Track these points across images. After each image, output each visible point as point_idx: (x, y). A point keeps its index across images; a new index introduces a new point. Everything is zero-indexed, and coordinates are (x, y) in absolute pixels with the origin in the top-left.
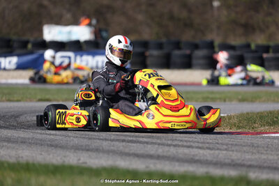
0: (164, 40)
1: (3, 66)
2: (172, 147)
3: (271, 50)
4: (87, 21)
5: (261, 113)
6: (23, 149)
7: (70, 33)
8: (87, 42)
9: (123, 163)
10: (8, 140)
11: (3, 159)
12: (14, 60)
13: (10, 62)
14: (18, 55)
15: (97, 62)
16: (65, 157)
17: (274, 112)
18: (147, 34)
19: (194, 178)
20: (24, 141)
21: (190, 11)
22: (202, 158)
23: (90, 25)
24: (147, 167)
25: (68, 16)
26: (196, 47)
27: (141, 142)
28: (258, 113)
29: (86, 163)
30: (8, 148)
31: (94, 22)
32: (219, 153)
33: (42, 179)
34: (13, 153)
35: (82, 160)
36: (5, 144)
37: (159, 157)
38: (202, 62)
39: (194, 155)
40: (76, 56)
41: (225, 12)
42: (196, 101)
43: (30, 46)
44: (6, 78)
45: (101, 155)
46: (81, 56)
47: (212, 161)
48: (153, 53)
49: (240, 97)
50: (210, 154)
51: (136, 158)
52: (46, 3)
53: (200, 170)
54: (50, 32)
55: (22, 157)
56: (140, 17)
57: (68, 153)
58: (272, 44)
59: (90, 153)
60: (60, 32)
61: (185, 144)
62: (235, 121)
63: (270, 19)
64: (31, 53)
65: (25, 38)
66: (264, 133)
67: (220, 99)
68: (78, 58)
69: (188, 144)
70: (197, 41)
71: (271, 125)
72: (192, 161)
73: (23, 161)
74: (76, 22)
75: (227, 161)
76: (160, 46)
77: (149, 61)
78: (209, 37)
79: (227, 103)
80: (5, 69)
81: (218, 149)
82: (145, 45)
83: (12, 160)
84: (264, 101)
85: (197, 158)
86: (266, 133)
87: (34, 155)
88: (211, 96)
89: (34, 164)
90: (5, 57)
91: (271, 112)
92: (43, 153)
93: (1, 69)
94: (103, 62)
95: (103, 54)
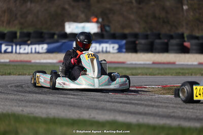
0: (149, 33)
4: (95, 20)
6: (51, 108)
7: (83, 27)
8: (95, 34)
9: (121, 118)
10: (41, 102)
11: (37, 115)
13: (42, 48)
14: (48, 43)
15: (103, 48)
16: (80, 113)
18: (137, 28)
19: (170, 128)
20: (52, 103)
21: (167, 12)
23: (97, 22)
24: (138, 121)
25: (82, 16)
26: (171, 37)
27: (133, 104)
29: (94, 118)
30: (41, 107)
31: (100, 20)
32: (187, 111)
33: (64, 129)
34: (44, 111)
35: (92, 116)
36: (39, 104)
37: (146, 114)
38: (176, 48)
39: (170, 113)
41: (192, 14)
42: (172, 75)
43: (56, 37)
44: (40, 60)
45: (105, 112)
47: (182, 117)
48: (142, 42)
49: (202, 72)
50: (181, 112)
51: (130, 115)
52: (67, 6)
53: (175, 123)
54: (69, 27)
55: (51, 114)
56: (132, 17)
57: (82, 111)
59: (98, 111)
60: (77, 27)
61: (164, 105)
64: (57, 42)
65: (52, 31)
67: (188, 73)
69: (166, 105)
70: (172, 33)
72: (169, 117)
73: (51, 116)
74: (88, 20)
75: (193, 116)
76: (146, 37)
77: (138, 48)
78: (180, 31)
79: (193, 76)
80: (38, 53)
81: (187, 108)
82: (136, 36)
83: (44, 116)
85: (172, 115)
87: (59, 112)
88: (181, 71)
89: (59, 119)
90: (39, 44)
92: (65, 111)
93: (36, 52)
94: (106, 48)
95: (106, 42)
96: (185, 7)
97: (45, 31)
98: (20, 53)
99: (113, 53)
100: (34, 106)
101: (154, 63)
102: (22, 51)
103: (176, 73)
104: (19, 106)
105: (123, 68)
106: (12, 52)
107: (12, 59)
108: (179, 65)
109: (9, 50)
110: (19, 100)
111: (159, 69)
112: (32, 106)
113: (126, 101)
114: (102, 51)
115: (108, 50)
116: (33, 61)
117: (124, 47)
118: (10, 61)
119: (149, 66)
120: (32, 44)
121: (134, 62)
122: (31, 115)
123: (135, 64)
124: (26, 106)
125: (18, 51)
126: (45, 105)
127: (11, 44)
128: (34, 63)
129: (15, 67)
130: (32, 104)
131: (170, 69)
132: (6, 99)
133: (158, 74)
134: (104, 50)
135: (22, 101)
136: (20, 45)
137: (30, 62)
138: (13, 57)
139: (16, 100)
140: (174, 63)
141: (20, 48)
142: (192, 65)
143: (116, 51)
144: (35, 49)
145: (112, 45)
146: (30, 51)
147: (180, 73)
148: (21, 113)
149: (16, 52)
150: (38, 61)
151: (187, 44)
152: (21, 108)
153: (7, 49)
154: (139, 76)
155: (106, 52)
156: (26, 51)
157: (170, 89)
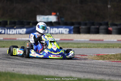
0: (87, 22)
2: (94, 68)
6: (31, 69)
7: (48, 18)
8: (55, 22)
10: (25, 64)
11: (23, 73)
12: (25, 30)
13: (23, 31)
14: (26, 28)
15: (59, 31)
16: (49, 72)
18: (80, 19)
20: (31, 65)
21: (98, 10)
23: (56, 15)
24: (84, 77)
25: (47, 11)
26: (101, 24)
29: (58, 75)
30: (25, 68)
31: (58, 14)
34: (27, 70)
35: (56, 73)
38: (103, 31)
39: (103, 71)
40: (50, 28)
41: (113, 10)
42: (102, 48)
43: (31, 24)
44: (21, 38)
45: (64, 71)
46: (53, 28)
48: (83, 27)
49: (120, 46)
50: (110, 71)
51: (79, 73)
53: (107, 78)
54: (39, 18)
55: (31, 72)
56: (77, 12)
57: (50, 70)
59: (59, 70)
60: (44, 18)
61: (99, 66)
62: (119, 56)
64: (32, 27)
65: (29, 21)
67: (112, 47)
68: (52, 29)
69: (100, 66)
73: (32, 74)
74: (50, 14)
76: (85, 24)
77: (81, 31)
78: (106, 21)
79: (114, 48)
80: (21, 34)
82: (80, 24)
83: (27, 74)
85: (104, 73)
87: (36, 71)
88: (108, 45)
92: (39, 70)
93: (19, 34)
94: (62, 31)
95: (62, 28)
96: (109, 6)
97: (25, 21)
98: (9, 34)
99: (66, 34)
100: (20, 67)
101: (90, 40)
102: (11, 33)
103: (105, 46)
104: (11, 67)
105: (72, 43)
106: (5, 33)
107: (5, 38)
108: (105, 41)
109: (3, 32)
110: (11, 64)
111: (93, 44)
112: (19, 67)
113: (76, 64)
114: (59, 33)
115: (63, 32)
116: (17, 39)
117: (72, 30)
118: (4, 39)
119: (88, 42)
120: (17, 28)
121: (79, 40)
122: (20, 73)
123: (79, 41)
124: (15, 67)
125: (8, 33)
126: (27, 67)
127: (4, 28)
128: (18, 40)
129: (7, 43)
130: (19, 66)
131: (101, 44)
132: (3, 63)
133: (94, 47)
134: (61, 32)
135: (13, 64)
136: (10, 29)
137: (16, 39)
138: (6, 36)
139: (9, 63)
140: (102, 40)
141: (10, 31)
142: (114, 41)
143: (67, 33)
144: (19, 31)
145: (65, 29)
146: (15, 33)
147: (106, 46)
148: (13, 72)
149: (7, 34)
150: (20, 39)
151: (110, 28)
152: (12, 69)
153: (2, 31)
154: (82, 48)
155: (62, 33)
156: (13, 33)
157: (101, 57)
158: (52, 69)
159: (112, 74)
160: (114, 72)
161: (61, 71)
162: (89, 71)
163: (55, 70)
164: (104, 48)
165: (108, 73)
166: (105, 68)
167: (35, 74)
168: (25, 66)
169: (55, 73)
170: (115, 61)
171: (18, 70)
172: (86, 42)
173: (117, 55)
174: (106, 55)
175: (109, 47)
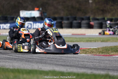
0: (69, 16)
1: (4, 28)
2: (76, 61)
3: (113, 20)
5: (111, 47)
6: (15, 63)
7: (31, 14)
8: (38, 18)
9: (57, 69)
10: (9, 59)
11: (7, 67)
13: (7, 26)
14: (10, 23)
16: (32, 66)
17: (116, 46)
18: (62, 14)
19: (87, 75)
20: (15, 59)
21: (80, 4)
22: (89, 66)
24: (67, 70)
25: (30, 7)
26: (83, 19)
28: (110, 47)
29: (41, 68)
31: (41, 9)
34: (11, 64)
35: (40, 67)
36: (8, 60)
38: (85, 25)
39: (85, 65)
41: (94, 5)
42: (84, 42)
44: (5, 33)
45: (47, 65)
46: (36, 23)
47: (93, 67)
48: (65, 22)
49: (101, 40)
50: (92, 64)
51: (62, 67)
52: (21, 1)
53: (89, 72)
54: (23, 14)
55: (15, 66)
56: (60, 7)
57: (33, 64)
58: (114, 18)
59: (43, 64)
60: (27, 14)
61: (81, 60)
62: (101, 50)
63: (112, 8)
65: (12, 16)
66: (113, 55)
68: (35, 24)
70: (83, 17)
71: (116, 52)
73: (16, 68)
74: (33, 10)
76: (68, 19)
77: (63, 25)
78: (88, 16)
79: (96, 42)
80: (5, 29)
82: (62, 18)
83: (11, 68)
84: (112, 41)
85: (87, 66)
86: (114, 55)
87: (20, 65)
88: (90, 40)
90: (5, 24)
91: (115, 46)
92: (23, 64)
96: (90, 1)
97: (8, 16)
100: (5, 62)
101: (73, 35)
108: (88, 36)
111: (76, 38)
112: (3, 61)
116: (1, 34)
117: (55, 25)
119: (70, 36)
122: (4, 67)
126: (11, 61)
128: (3, 35)
130: (3, 60)
131: (83, 38)
133: (76, 41)
140: (84, 35)
142: (95, 36)
147: (88, 40)
151: (92, 23)
157: (84, 50)
158: (35, 63)
159: (94, 67)
160: (96, 66)
161: (45, 65)
162: (72, 65)
163: (39, 64)
164: (86, 42)
165: (90, 66)
166: (87, 62)
167: (19, 68)
168: (9, 61)
169: (38, 67)
170: (96, 55)
171: (2, 65)
172: (68, 36)
173: (99, 49)
174: (88, 49)
175: (91, 41)
